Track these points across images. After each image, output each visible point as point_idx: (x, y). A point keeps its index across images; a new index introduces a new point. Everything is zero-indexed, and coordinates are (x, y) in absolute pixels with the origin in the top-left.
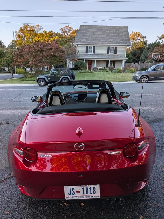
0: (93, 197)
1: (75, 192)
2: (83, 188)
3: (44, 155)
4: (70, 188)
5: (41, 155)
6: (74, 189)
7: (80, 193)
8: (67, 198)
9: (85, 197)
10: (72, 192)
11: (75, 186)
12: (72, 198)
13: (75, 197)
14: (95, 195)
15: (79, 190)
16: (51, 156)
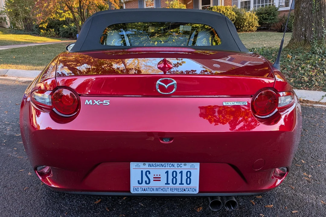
0: (184, 190)
1: (152, 179)
2: (167, 172)
3: (93, 102)
4: (142, 171)
5: (87, 101)
6: (149, 173)
7: (160, 180)
8: (134, 190)
9: (169, 189)
10: (145, 178)
11: (151, 168)
12: (145, 190)
13: (150, 190)
14: (189, 188)
15: (160, 175)
16: (107, 103)
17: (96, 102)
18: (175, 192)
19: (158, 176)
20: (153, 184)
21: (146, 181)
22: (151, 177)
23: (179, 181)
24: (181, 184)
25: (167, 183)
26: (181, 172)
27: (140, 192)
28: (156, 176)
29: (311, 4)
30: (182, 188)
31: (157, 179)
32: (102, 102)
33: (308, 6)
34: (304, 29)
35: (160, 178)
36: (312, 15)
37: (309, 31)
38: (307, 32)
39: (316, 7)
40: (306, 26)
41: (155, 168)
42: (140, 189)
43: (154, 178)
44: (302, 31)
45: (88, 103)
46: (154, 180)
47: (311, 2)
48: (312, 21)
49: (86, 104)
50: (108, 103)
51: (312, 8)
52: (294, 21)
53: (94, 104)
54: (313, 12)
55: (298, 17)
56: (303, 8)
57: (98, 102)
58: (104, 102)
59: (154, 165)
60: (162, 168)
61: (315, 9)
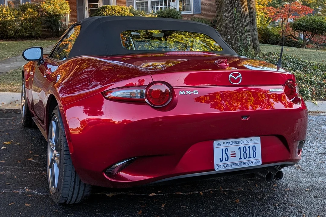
0: (252, 163)
1: (229, 156)
2: (240, 148)
3: (186, 92)
4: (222, 149)
5: (180, 92)
6: (228, 151)
7: (235, 156)
8: (218, 168)
9: (242, 163)
10: (225, 156)
11: (228, 145)
12: (225, 166)
13: (229, 166)
14: (256, 160)
15: (235, 152)
16: (196, 93)
17: (188, 92)
18: (247, 166)
19: (234, 153)
20: (231, 160)
21: (225, 158)
22: (229, 153)
23: (248, 156)
24: (250, 157)
25: (241, 159)
26: (249, 147)
27: (222, 169)
28: (232, 153)
29: (232, 13)
30: (250, 161)
31: (233, 155)
32: (192, 92)
33: (230, 15)
34: (230, 37)
35: (235, 154)
36: (235, 23)
37: (235, 39)
38: (233, 40)
39: (237, 16)
40: (231, 34)
41: (231, 145)
42: (221, 166)
43: (231, 154)
44: (228, 39)
45: (182, 94)
46: (231, 157)
47: (232, 11)
48: (236, 30)
49: (180, 94)
50: (198, 93)
51: (234, 17)
52: (218, 29)
53: (187, 94)
54: (236, 21)
55: (222, 25)
56: (226, 17)
57: (190, 92)
58: (194, 92)
59: (231, 143)
60: (236, 145)
61: (237, 18)
